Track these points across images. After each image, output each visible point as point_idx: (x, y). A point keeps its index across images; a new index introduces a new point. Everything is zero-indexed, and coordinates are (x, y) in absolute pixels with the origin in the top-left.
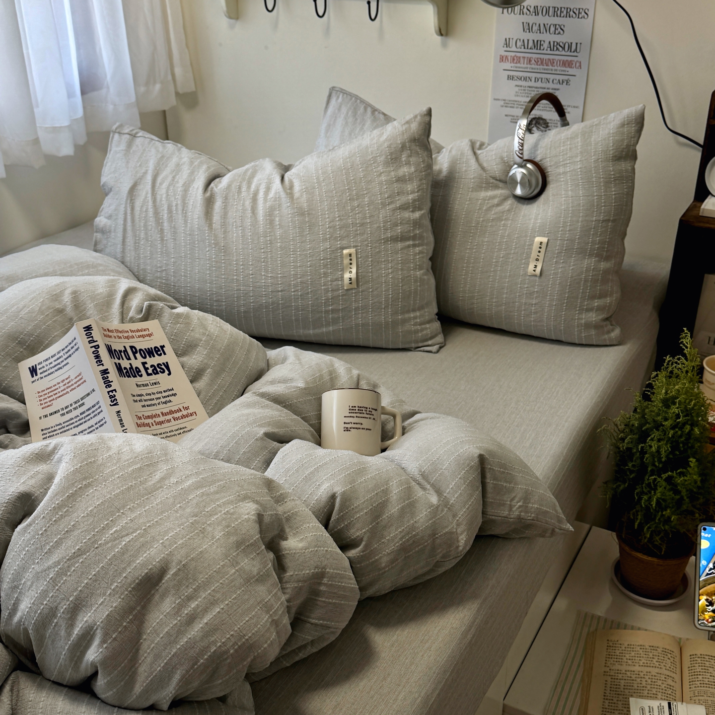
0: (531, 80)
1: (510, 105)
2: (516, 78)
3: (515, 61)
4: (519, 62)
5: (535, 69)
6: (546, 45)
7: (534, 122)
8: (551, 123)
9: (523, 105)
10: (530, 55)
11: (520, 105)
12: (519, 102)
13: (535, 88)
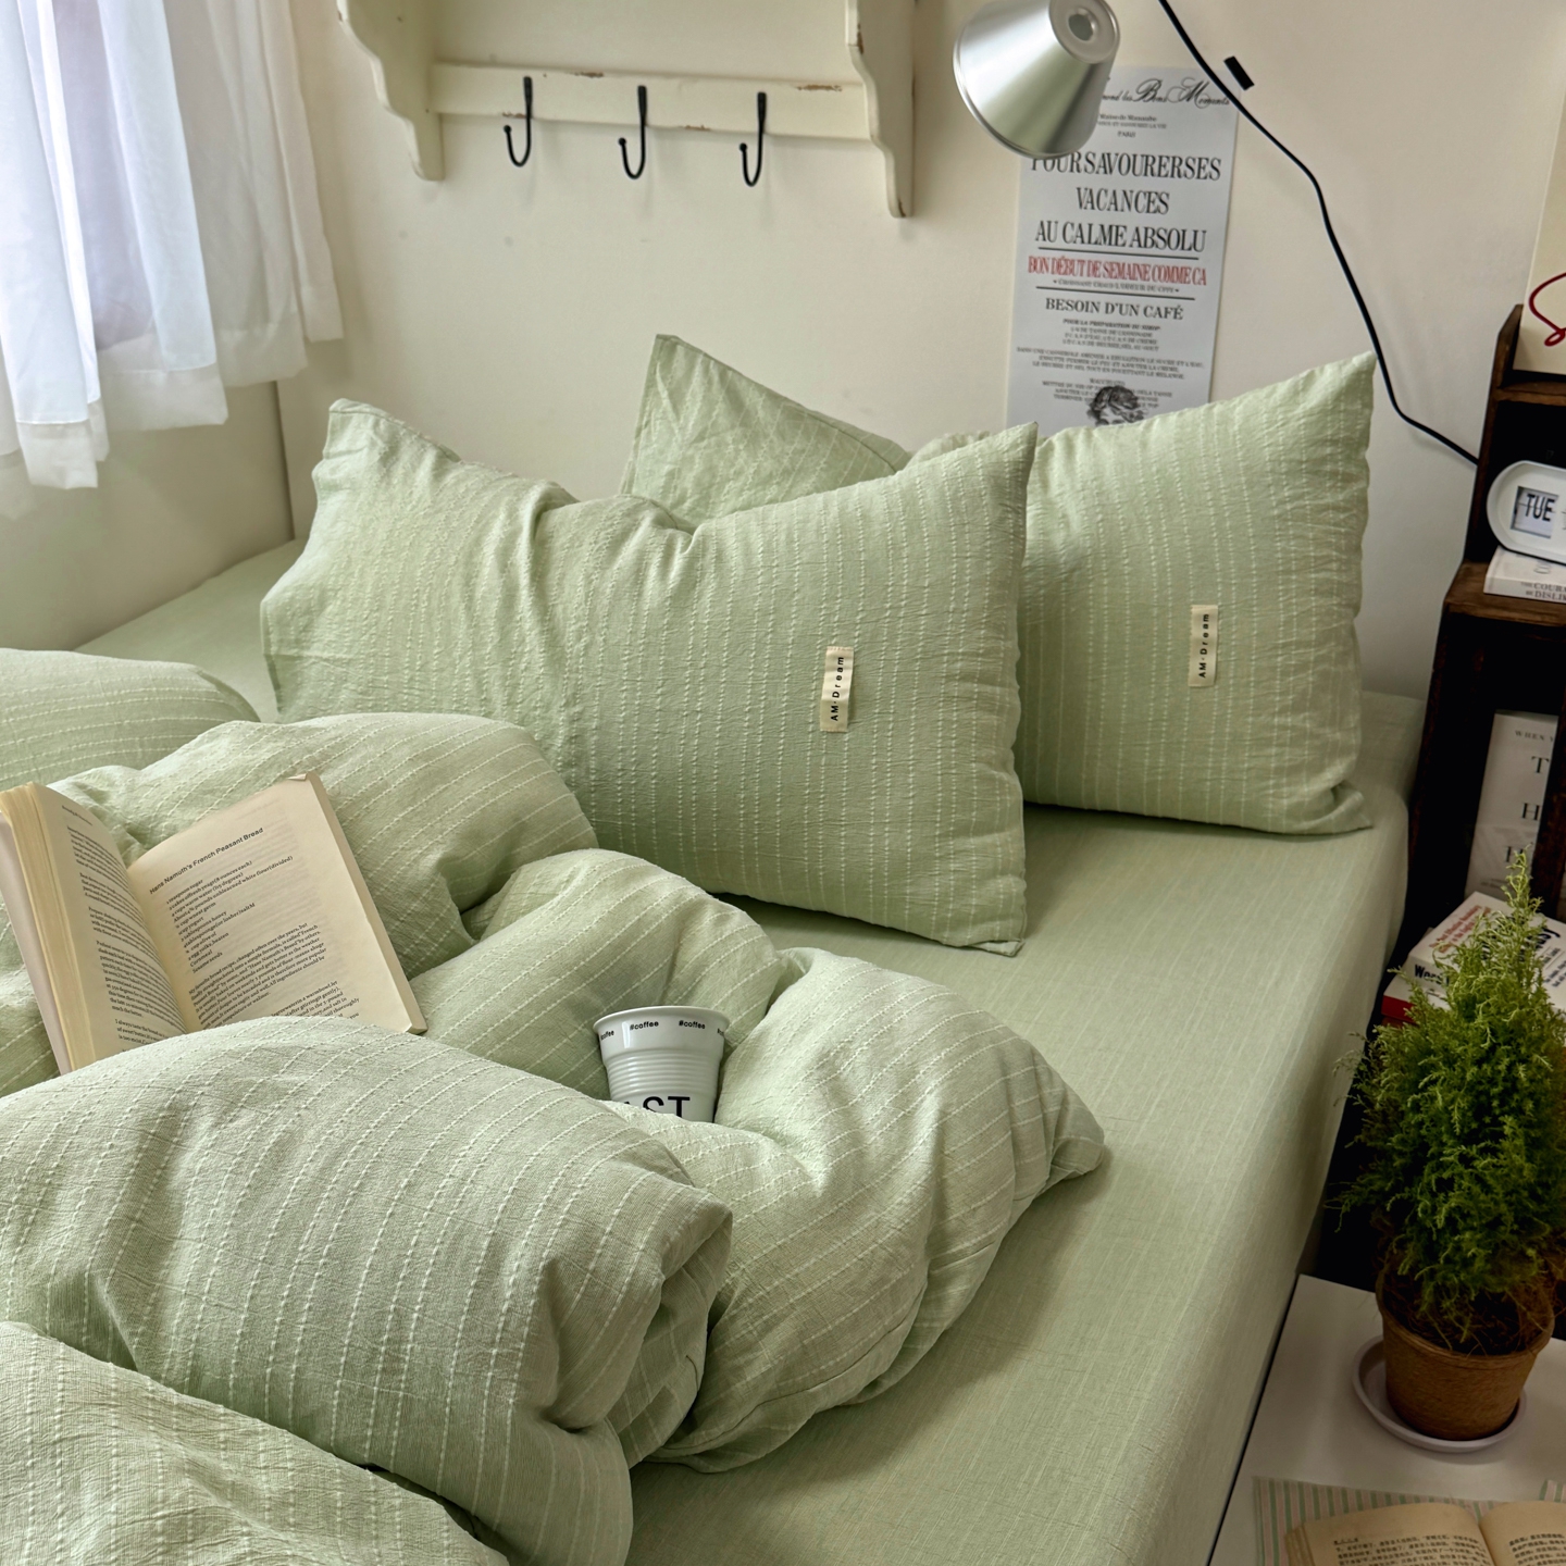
0: (1097, 310)
1: (1054, 362)
2: (1065, 305)
3: (1062, 270)
4: (1072, 271)
5: (1105, 285)
6: (1129, 236)
7: (1106, 397)
8: (1143, 399)
9: (1081, 362)
10: (1094, 257)
11: (1075, 361)
12: (1072, 354)
13: (1107, 325)
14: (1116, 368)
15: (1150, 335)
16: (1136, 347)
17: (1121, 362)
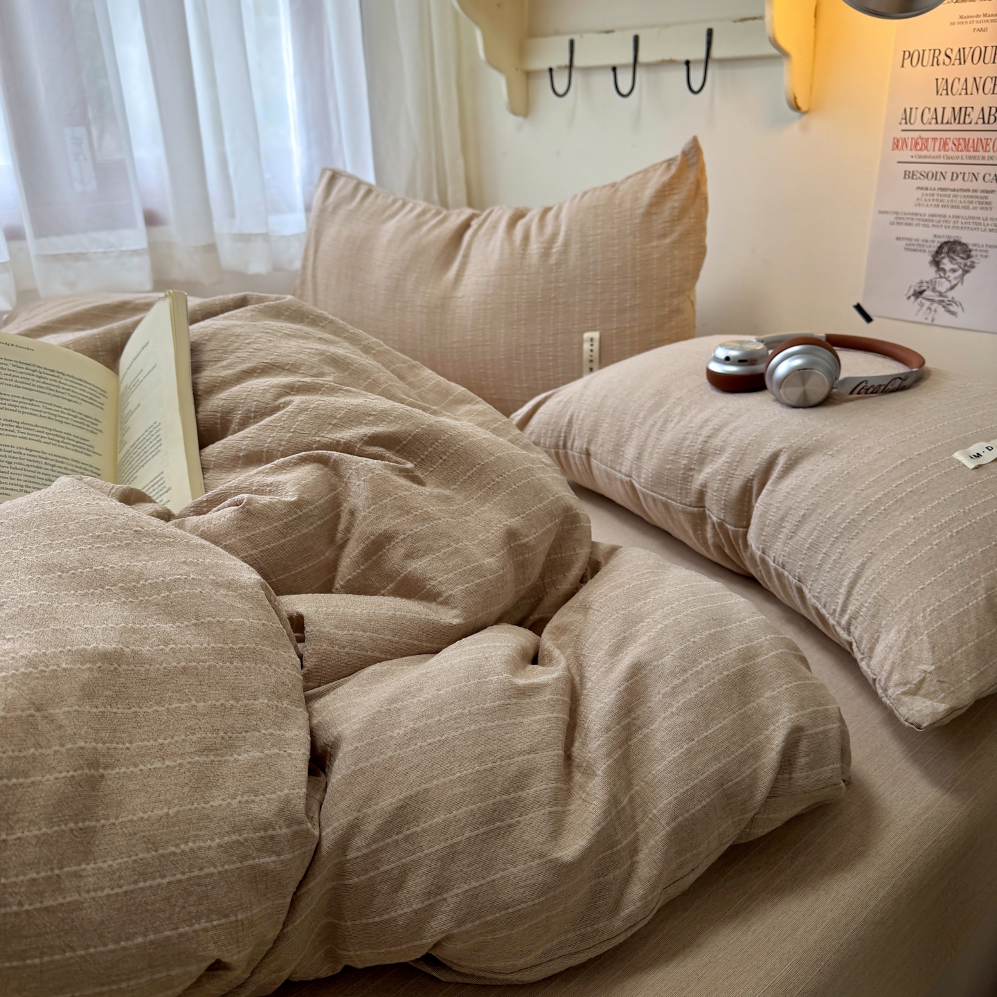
0: (944, 178)
1: (906, 221)
2: (918, 175)
3: (918, 147)
4: (926, 147)
5: (952, 158)
6: (975, 115)
7: (945, 249)
8: (976, 250)
9: (926, 221)
10: (944, 135)
11: (923, 220)
12: (921, 215)
13: (951, 190)
14: (956, 225)
15: (986, 198)
16: (974, 208)
17: (960, 220)
